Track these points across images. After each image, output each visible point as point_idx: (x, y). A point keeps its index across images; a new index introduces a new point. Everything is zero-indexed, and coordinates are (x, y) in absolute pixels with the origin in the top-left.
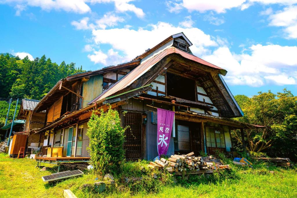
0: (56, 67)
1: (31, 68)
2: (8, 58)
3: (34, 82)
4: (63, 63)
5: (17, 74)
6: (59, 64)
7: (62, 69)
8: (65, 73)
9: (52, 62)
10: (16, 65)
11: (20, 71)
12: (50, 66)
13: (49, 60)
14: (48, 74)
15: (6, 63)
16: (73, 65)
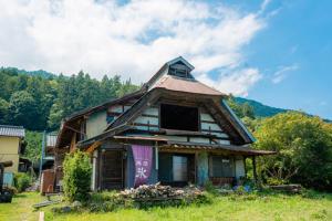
0: (97, 84)
1: (67, 89)
2: (40, 79)
3: (73, 107)
4: (105, 78)
5: (53, 98)
6: (100, 80)
7: (104, 86)
8: (108, 91)
9: (92, 78)
10: (49, 87)
11: (55, 93)
12: (90, 83)
13: (87, 76)
14: (88, 94)
15: (39, 86)
16: (117, 78)
